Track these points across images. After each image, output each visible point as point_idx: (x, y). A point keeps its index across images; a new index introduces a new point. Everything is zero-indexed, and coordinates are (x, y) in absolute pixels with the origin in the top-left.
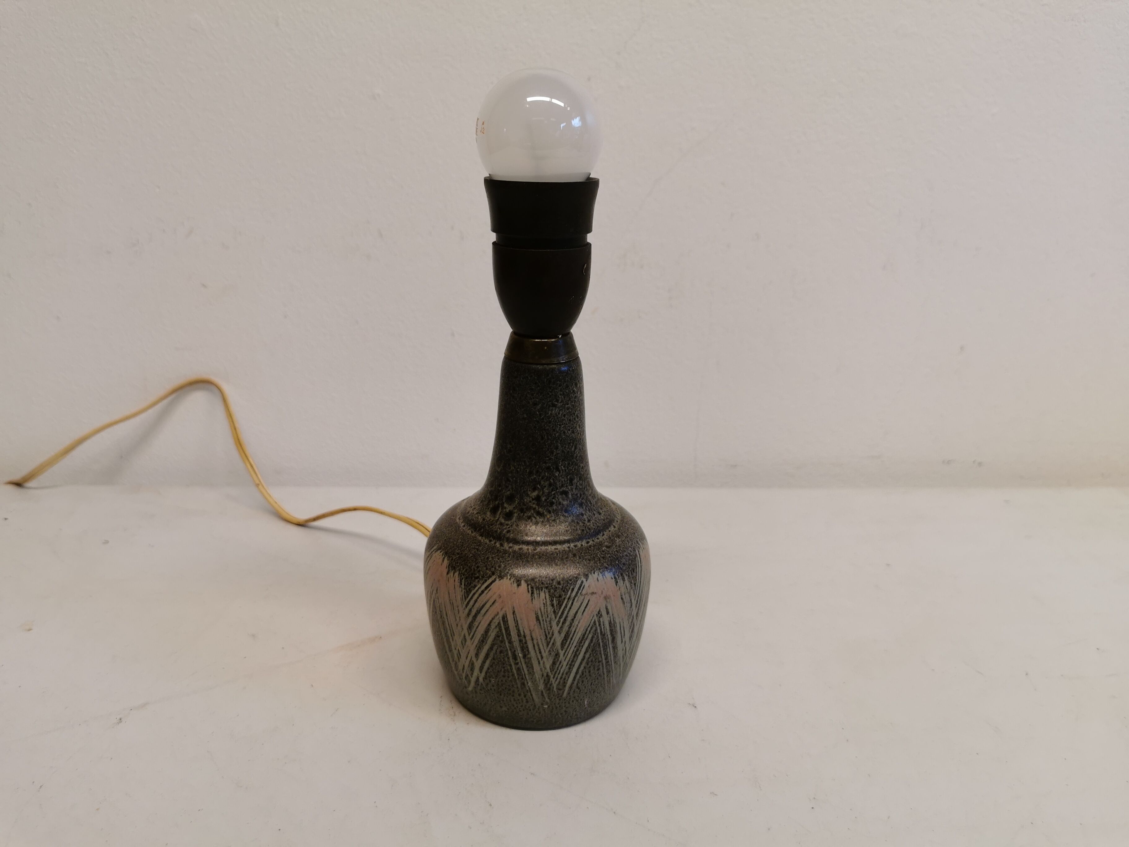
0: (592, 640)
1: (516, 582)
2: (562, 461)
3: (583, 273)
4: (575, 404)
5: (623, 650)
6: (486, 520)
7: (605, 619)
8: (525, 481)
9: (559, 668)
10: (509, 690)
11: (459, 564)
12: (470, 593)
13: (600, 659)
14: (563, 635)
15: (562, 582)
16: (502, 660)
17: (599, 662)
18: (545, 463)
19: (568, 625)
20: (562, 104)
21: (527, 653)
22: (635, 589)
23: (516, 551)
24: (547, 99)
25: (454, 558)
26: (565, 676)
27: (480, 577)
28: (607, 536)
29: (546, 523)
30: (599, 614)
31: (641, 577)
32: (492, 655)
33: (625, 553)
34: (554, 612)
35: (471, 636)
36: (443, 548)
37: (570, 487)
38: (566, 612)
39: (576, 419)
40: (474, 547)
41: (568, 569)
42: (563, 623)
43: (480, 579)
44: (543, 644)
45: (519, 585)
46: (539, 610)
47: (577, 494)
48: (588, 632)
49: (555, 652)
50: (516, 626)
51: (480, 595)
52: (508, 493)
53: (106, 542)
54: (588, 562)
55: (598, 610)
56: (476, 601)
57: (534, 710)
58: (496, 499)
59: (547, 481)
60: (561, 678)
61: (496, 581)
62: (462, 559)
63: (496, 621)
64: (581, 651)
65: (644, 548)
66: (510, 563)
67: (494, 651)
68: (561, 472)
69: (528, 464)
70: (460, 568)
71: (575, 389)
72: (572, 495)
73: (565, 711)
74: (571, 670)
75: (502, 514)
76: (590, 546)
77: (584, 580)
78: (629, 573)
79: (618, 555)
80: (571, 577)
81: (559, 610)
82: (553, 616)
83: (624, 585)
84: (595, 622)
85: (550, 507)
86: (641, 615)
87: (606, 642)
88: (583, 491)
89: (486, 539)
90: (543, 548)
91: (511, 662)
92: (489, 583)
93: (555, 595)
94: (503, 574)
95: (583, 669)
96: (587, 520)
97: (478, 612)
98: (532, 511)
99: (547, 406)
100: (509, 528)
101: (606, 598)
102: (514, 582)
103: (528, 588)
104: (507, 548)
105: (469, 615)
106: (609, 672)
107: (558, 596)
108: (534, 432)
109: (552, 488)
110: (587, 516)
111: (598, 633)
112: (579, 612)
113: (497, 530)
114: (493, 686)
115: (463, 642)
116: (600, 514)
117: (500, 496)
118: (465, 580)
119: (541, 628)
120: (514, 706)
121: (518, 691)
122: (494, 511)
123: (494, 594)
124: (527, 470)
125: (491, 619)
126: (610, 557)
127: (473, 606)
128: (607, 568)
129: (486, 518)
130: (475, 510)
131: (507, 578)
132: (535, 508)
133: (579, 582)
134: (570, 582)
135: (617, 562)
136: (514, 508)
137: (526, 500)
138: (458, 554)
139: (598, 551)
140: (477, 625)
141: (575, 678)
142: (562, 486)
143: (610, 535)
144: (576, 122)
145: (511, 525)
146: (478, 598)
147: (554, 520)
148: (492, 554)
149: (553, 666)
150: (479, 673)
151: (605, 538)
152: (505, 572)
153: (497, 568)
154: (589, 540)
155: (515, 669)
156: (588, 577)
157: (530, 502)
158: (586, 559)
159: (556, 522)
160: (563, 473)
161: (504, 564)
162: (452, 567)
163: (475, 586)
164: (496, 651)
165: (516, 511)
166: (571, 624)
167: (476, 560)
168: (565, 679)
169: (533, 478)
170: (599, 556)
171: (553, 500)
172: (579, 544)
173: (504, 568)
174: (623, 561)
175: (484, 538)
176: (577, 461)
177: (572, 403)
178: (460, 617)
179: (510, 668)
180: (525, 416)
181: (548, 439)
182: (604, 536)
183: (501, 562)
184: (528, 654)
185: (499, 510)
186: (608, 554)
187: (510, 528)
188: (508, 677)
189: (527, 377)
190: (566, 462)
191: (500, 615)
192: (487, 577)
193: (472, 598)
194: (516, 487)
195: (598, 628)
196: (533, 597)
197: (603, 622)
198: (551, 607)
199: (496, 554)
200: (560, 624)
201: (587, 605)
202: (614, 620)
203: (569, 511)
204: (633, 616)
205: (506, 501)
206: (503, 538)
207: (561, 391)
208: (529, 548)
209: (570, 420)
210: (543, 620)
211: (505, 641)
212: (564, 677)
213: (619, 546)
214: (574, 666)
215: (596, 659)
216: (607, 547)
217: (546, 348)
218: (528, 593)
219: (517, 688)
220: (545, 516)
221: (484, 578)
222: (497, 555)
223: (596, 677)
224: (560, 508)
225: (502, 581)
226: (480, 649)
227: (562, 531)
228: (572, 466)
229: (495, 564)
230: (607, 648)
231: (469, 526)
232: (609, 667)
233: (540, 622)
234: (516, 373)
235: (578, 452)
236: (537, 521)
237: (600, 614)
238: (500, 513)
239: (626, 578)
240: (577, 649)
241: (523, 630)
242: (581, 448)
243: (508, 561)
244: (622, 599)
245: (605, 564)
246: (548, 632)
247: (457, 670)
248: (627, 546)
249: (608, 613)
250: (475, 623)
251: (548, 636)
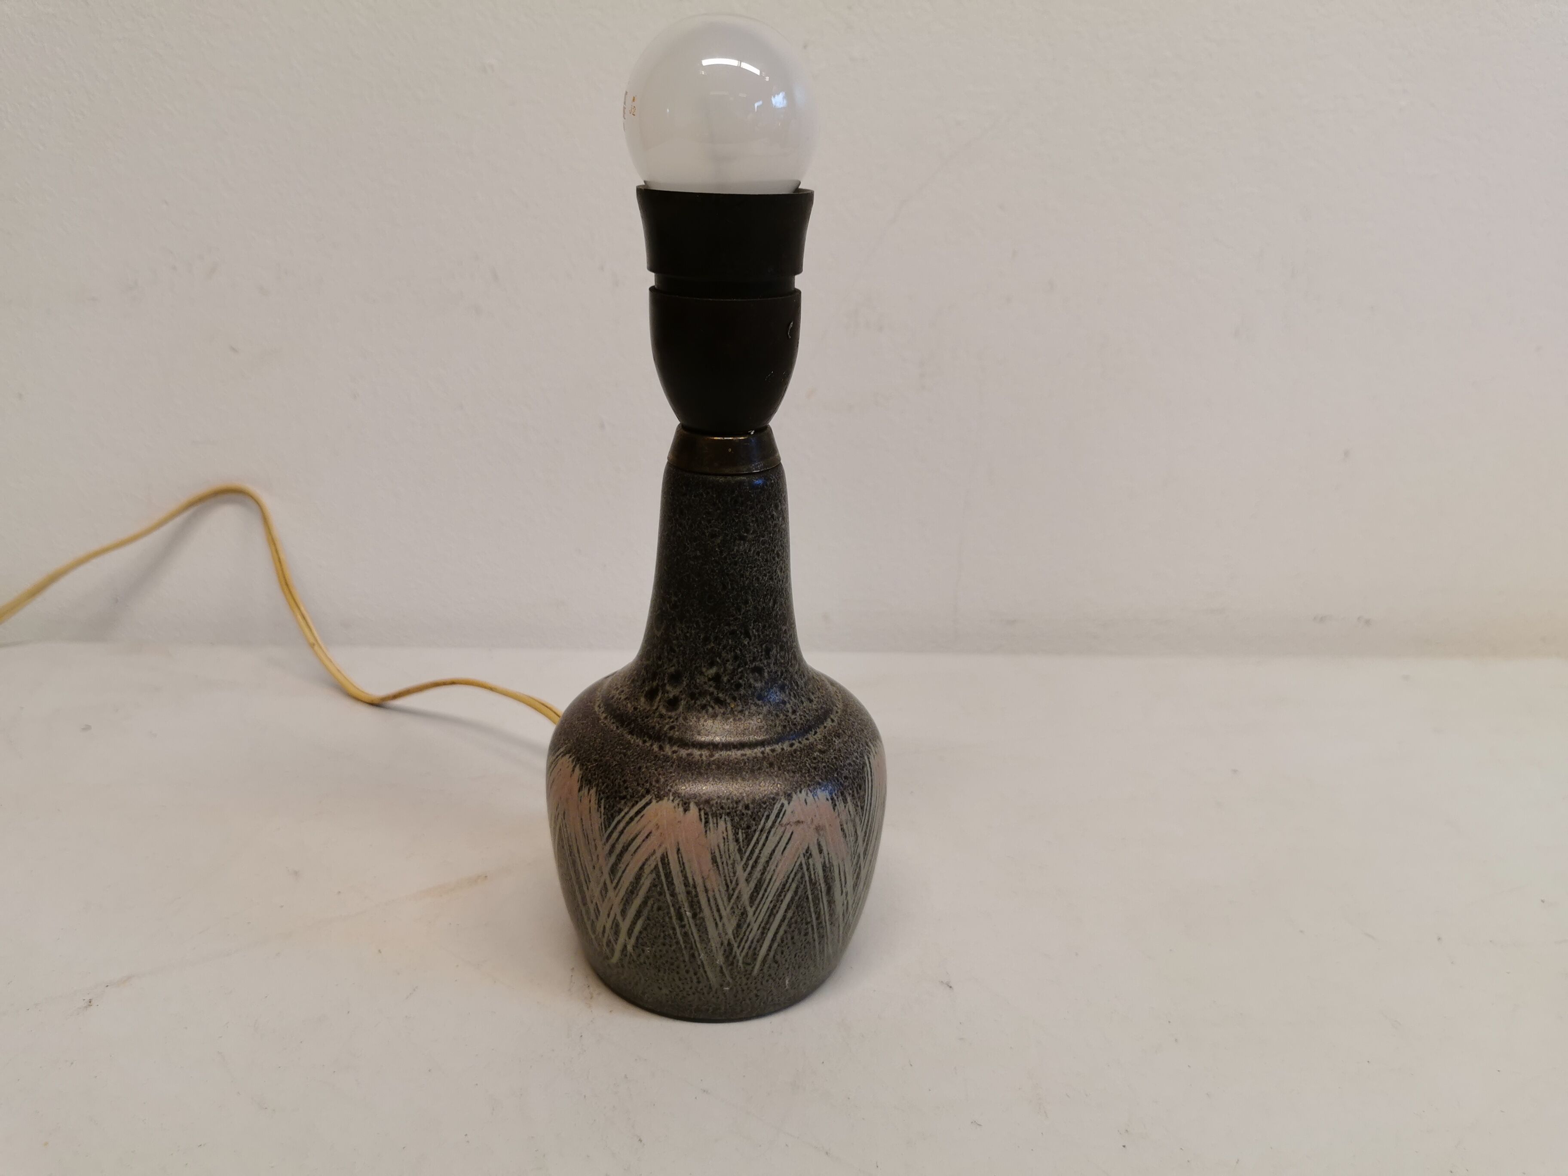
0: (796, 892)
1: (682, 806)
2: (755, 622)
3: (788, 336)
4: (775, 536)
5: (843, 905)
6: (638, 710)
7: (817, 861)
8: (698, 652)
9: (747, 933)
10: (672, 964)
11: (596, 776)
12: (613, 821)
13: (809, 920)
14: (752, 885)
15: (751, 806)
16: (662, 921)
17: (807, 923)
18: (729, 625)
19: (761, 870)
20: (757, 72)
21: (698, 910)
22: (863, 816)
23: (683, 757)
24: (734, 63)
25: (589, 767)
26: (756, 945)
27: (629, 797)
28: (821, 735)
29: (729, 715)
30: (808, 854)
31: (871, 796)
32: (645, 913)
33: (848, 761)
34: (740, 850)
35: (614, 884)
36: (574, 751)
37: (765, 662)
38: (757, 851)
39: (776, 558)
40: (619, 750)
41: (760, 786)
42: (753, 867)
43: (628, 799)
44: (722, 899)
45: (686, 810)
46: (716, 847)
47: (776, 672)
48: (790, 880)
49: (740, 910)
50: (682, 872)
51: (628, 823)
52: (672, 669)
53: (87, 728)
54: (792, 774)
55: (806, 847)
56: (622, 832)
57: (709, 993)
58: (654, 676)
59: (731, 652)
60: (750, 947)
61: (652, 804)
62: (601, 768)
63: (652, 863)
64: (779, 908)
65: (876, 753)
66: (674, 776)
67: (648, 908)
68: (753, 638)
69: (702, 626)
70: (599, 782)
71: (774, 513)
72: (768, 672)
73: (757, 996)
74: (765, 935)
75: (662, 700)
76: (795, 751)
77: (786, 803)
78: (853, 791)
79: (837, 764)
80: (765, 798)
81: (747, 848)
82: (738, 857)
83: (846, 809)
84: (801, 864)
85: (734, 691)
86: (870, 852)
87: (818, 894)
88: (785, 667)
89: (637, 739)
90: (724, 754)
91: (675, 924)
92: (642, 805)
93: (741, 826)
94: (662, 793)
95: (784, 934)
96: (790, 711)
97: (625, 849)
98: (708, 698)
99: (731, 538)
100: (673, 722)
101: (818, 829)
102: (678, 805)
103: (700, 815)
104: (670, 754)
105: (611, 852)
106: (821, 937)
107: (746, 827)
108: (712, 577)
109: (738, 662)
110: (791, 704)
111: (806, 882)
112: (776, 852)
113: (656, 726)
114: (648, 958)
115: (604, 892)
116: (811, 701)
117: (660, 674)
118: (605, 801)
119: (719, 873)
120: (679, 987)
121: (685, 966)
122: (651, 695)
123: (648, 823)
124: (700, 636)
125: (643, 860)
126: (824, 767)
127: (618, 839)
128: (819, 784)
129: (639, 707)
130: (623, 694)
131: (669, 799)
132: (713, 693)
133: (777, 806)
134: (764, 806)
135: (836, 775)
136: (681, 692)
137: (700, 680)
138: (596, 760)
139: (807, 758)
140: (622, 869)
141: (770, 947)
142: (754, 659)
143: (825, 734)
144: (779, 100)
145: (676, 717)
146: (624, 828)
147: (741, 712)
148: (646, 761)
149: (737, 931)
150: (627, 939)
151: (818, 737)
152: (666, 790)
153: (654, 783)
154: (794, 741)
155: (681, 933)
156: (792, 797)
157: (705, 683)
158: (788, 771)
159: (745, 714)
160: (755, 639)
161: (664, 778)
162: (586, 781)
163: (620, 810)
164: (652, 907)
165: (684, 696)
166: (765, 869)
167: (623, 770)
168: (755, 949)
169: (709, 647)
170: (809, 766)
171: (741, 681)
172: (778, 747)
173: (664, 783)
174: (845, 772)
175: (635, 737)
176: (777, 621)
177: (770, 534)
178: (598, 856)
179: (673, 933)
180: (698, 553)
181: (733, 589)
182: (816, 735)
183: (659, 774)
184: (700, 912)
185: (658, 695)
186: (823, 762)
187: (675, 723)
188: (671, 946)
189: (702, 495)
190: (760, 624)
191: (658, 855)
192: (638, 797)
193: (615, 828)
194: (683, 661)
195: (806, 873)
196: (708, 829)
197: (814, 865)
198: (735, 844)
199: (653, 762)
200: (749, 868)
201: (790, 839)
202: (831, 861)
203: (765, 696)
204: (859, 854)
205: (668, 681)
206: (663, 738)
207: (753, 515)
208: (703, 753)
209: (767, 561)
210: (723, 863)
211: (665, 892)
212: (753, 946)
213: (840, 751)
214: (769, 930)
215: (802, 920)
216: (821, 751)
217: (730, 450)
218: (700, 822)
219: (684, 961)
220: (728, 705)
221: (635, 798)
222: (654, 764)
223: (801, 945)
224: (750, 693)
225: (660, 802)
226: (629, 903)
227: (752, 728)
228: (770, 630)
229: (650, 777)
230: (819, 904)
231: (614, 718)
232: (821, 931)
233: (717, 866)
234: (684, 487)
235: (778, 609)
236: (715, 713)
237: (809, 852)
238: (660, 699)
239: (849, 799)
240: (774, 906)
241: (693, 876)
242: (783, 602)
243: (671, 773)
244: (842, 830)
245: (817, 778)
246: (731, 880)
247: (594, 932)
248: (851, 750)
249: (821, 851)
250: (620, 866)
251: (730, 886)
